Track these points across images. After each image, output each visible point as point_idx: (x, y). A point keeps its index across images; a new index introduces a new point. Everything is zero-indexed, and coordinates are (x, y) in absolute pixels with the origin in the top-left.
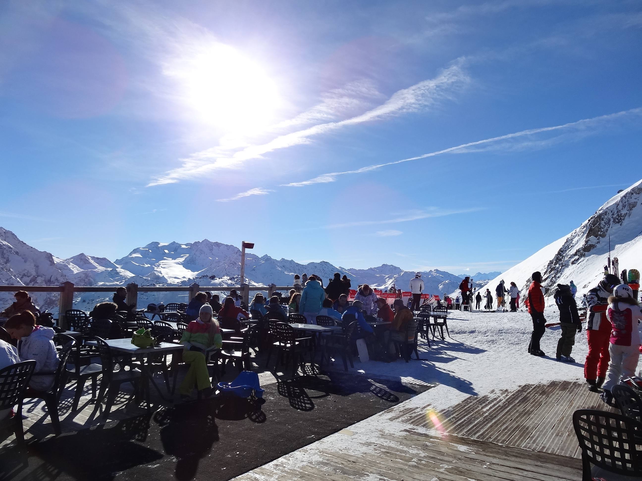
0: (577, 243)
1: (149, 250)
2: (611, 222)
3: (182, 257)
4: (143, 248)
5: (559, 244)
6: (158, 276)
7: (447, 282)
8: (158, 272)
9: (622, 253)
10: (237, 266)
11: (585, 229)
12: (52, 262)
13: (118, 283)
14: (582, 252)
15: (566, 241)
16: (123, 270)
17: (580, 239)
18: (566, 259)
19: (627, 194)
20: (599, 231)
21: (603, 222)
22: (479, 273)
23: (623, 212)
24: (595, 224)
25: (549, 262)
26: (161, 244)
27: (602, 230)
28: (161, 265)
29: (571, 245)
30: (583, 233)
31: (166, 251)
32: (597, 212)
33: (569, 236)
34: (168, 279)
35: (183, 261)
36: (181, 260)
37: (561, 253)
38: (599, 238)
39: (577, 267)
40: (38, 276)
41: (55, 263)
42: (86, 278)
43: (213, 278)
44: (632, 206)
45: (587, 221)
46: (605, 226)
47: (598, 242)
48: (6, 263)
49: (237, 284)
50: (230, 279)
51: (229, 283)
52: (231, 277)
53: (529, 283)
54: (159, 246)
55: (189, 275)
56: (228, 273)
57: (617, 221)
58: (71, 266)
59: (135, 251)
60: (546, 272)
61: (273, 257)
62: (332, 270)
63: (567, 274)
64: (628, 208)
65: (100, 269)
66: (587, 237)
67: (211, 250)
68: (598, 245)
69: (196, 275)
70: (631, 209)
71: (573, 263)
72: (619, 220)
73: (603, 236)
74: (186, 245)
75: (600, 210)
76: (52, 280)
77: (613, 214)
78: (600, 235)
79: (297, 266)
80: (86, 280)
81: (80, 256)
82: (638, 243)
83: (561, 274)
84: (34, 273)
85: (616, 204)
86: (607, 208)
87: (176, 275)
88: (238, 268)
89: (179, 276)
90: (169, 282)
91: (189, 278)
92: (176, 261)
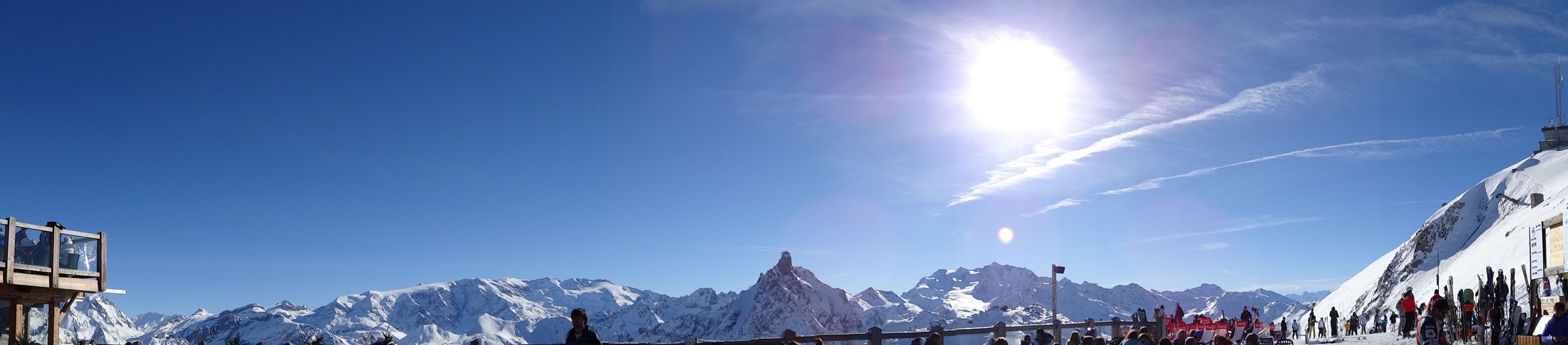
0: (1406, 258)
1: (936, 279)
2: (1437, 236)
3: (972, 285)
4: (929, 277)
5: (1387, 259)
6: (948, 310)
7: (1273, 303)
8: (947, 305)
9: (1446, 269)
11: (1413, 242)
12: (844, 298)
13: (906, 320)
14: (1410, 267)
15: (1395, 256)
16: (910, 304)
17: (1408, 254)
18: (1395, 275)
19: (1450, 208)
20: (1426, 245)
21: (1429, 236)
22: (1306, 292)
23: (1448, 226)
24: (1422, 238)
26: (948, 270)
27: (1429, 244)
28: (950, 297)
29: (1401, 260)
30: (1412, 247)
31: (955, 279)
32: (1424, 225)
33: (1398, 250)
34: (957, 313)
35: (973, 290)
36: (970, 289)
37: (1390, 268)
38: (1426, 253)
41: (849, 300)
42: (877, 315)
43: (1005, 309)
44: (1455, 220)
45: (1415, 235)
46: (1431, 240)
47: (1425, 257)
48: (807, 304)
49: (1033, 317)
50: (1024, 310)
51: (1024, 315)
52: (1026, 307)
53: (1359, 304)
54: (947, 274)
55: (981, 306)
56: (1022, 303)
57: (1442, 235)
58: (861, 302)
59: (922, 281)
60: (1377, 290)
61: (1073, 281)
62: (1142, 294)
64: (1451, 222)
65: (889, 305)
66: (1415, 251)
67: (1001, 275)
68: (1425, 261)
69: (989, 307)
70: (1453, 224)
71: (1402, 280)
72: (1444, 234)
73: (1430, 251)
74: (975, 270)
75: (1427, 223)
76: (846, 320)
77: (1438, 228)
78: (1427, 250)
79: (1100, 290)
80: (877, 318)
81: (869, 291)
82: (1458, 258)
83: (1390, 292)
84: (830, 313)
85: (1441, 217)
86: (1433, 221)
87: (965, 307)
88: (1032, 295)
89: (968, 308)
90: (958, 316)
91: (981, 311)
92: (966, 290)
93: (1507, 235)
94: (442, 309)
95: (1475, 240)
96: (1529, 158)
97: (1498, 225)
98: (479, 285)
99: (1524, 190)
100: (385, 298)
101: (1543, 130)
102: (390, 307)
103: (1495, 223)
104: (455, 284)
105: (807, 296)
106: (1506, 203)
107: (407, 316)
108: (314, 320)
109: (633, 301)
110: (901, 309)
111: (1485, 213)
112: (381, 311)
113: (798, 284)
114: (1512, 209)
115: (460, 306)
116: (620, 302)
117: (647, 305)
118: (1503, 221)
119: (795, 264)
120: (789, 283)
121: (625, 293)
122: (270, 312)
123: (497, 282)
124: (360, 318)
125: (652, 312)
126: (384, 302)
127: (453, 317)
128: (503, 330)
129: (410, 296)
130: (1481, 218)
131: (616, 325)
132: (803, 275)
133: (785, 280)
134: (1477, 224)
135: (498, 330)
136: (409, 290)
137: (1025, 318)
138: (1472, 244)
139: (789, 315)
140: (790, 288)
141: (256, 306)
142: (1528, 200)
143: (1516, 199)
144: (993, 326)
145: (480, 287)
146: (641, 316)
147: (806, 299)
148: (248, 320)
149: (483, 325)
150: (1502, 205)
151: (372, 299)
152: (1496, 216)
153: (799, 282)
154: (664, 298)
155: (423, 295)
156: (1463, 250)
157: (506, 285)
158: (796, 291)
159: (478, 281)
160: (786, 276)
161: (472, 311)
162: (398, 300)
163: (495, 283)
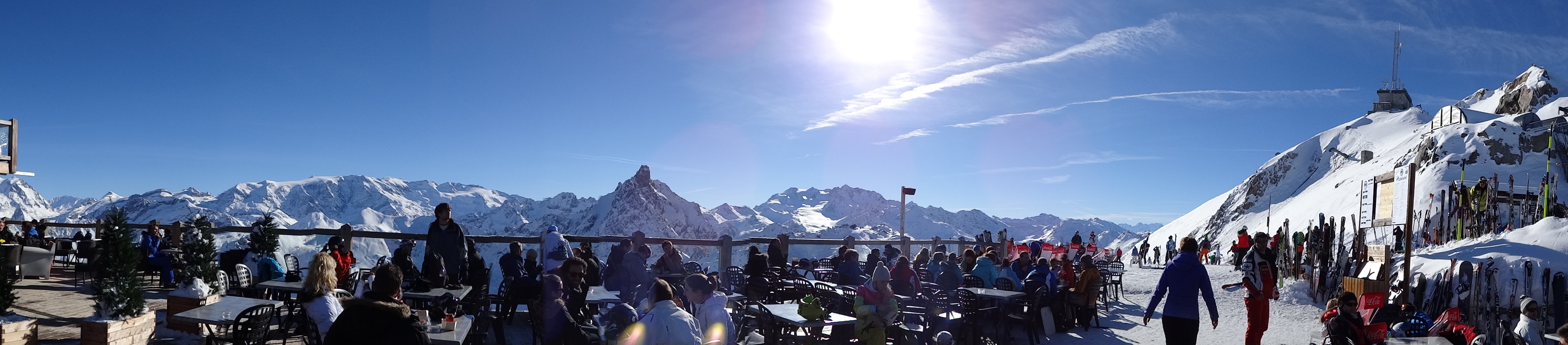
0: (1239, 199)
1: (787, 196)
2: (1269, 183)
3: (821, 204)
4: (781, 194)
5: (1222, 199)
6: (797, 224)
8: (796, 220)
9: (1276, 213)
10: (880, 215)
11: (1247, 186)
12: (699, 211)
13: (756, 230)
14: (1242, 208)
15: (1228, 197)
16: (762, 217)
17: (1241, 196)
18: (1227, 215)
19: (1283, 157)
20: (1257, 190)
21: (1262, 181)
23: (1279, 174)
24: (1255, 183)
25: (1211, 217)
26: (799, 189)
27: (1261, 189)
28: (800, 213)
29: (1233, 201)
30: (1244, 190)
31: (805, 198)
32: (1258, 171)
33: (1230, 192)
34: (806, 228)
36: (820, 207)
37: (1222, 209)
38: (1257, 196)
39: (1236, 224)
40: (688, 226)
41: (703, 213)
42: (730, 228)
43: (854, 227)
44: (1287, 169)
45: (1248, 178)
46: (1262, 186)
47: (1256, 202)
48: (662, 213)
49: (880, 234)
50: (872, 229)
51: (870, 233)
52: (873, 226)
54: (797, 192)
55: (829, 223)
56: (870, 222)
58: (715, 215)
59: (773, 197)
61: (919, 204)
62: (984, 219)
63: (1227, 231)
64: (1284, 170)
65: (742, 218)
66: (1248, 194)
67: (851, 197)
69: (836, 224)
70: (1286, 172)
71: (1233, 220)
72: (1275, 181)
73: (1261, 195)
74: (825, 191)
75: (1260, 169)
76: (700, 230)
77: (1271, 175)
78: (1258, 194)
79: (946, 214)
81: (723, 206)
82: (1288, 204)
83: (1223, 229)
84: (685, 224)
85: (1273, 165)
86: (1266, 168)
87: (815, 223)
88: (880, 216)
89: (817, 224)
90: (807, 231)
91: (828, 227)
92: (815, 208)
93: (1337, 186)
94: (330, 200)
95: (1305, 189)
96: (1363, 117)
97: (1329, 177)
98: (364, 182)
99: (1355, 147)
100: (280, 188)
101: (1378, 92)
102: (284, 197)
103: (1326, 175)
104: (343, 179)
105: (661, 207)
106: (1338, 157)
107: (299, 206)
108: (216, 205)
109: (501, 203)
110: (752, 220)
111: (1317, 165)
112: (276, 199)
113: (655, 195)
114: (1343, 164)
115: (346, 199)
116: (490, 204)
117: (513, 208)
118: (1334, 173)
119: (653, 177)
120: (647, 194)
121: (494, 196)
122: (177, 197)
123: (380, 180)
124: (256, 204)
125: (518, 213)
126: (278, 191)
127: (339, 208)
128: (383, 223)
129: (302, 187)
130: (1313, 169)
131: (486, 225)
132: (659, 187)
133: (643, 191)
134: (1308, 175)
135: (379, 222)
136: (302, 182)
137: (871, 236)
138: (1302, 193)
139: (645, 222)
140: (647, 198)
141: (163, 191)
142: (1359, 156)
143: (1348, 154)
144: (843, 240)
145: (365, 184)
146: (507, 217)
147: (660, 209)
148: (156, 203)
149: (365, 218)
150: (1334, 158)
151: (268, 188)
152: (1327, 168)
153: (655, 193)
154: (529, 201)
155: (314, 187)
156: (1294, 197)
157: (388, 184)
158: (652, 202)
159: (363, 179)
160: (644, 188)
161: (356, 204)
162: (292, 191)
163: (379, 181)
